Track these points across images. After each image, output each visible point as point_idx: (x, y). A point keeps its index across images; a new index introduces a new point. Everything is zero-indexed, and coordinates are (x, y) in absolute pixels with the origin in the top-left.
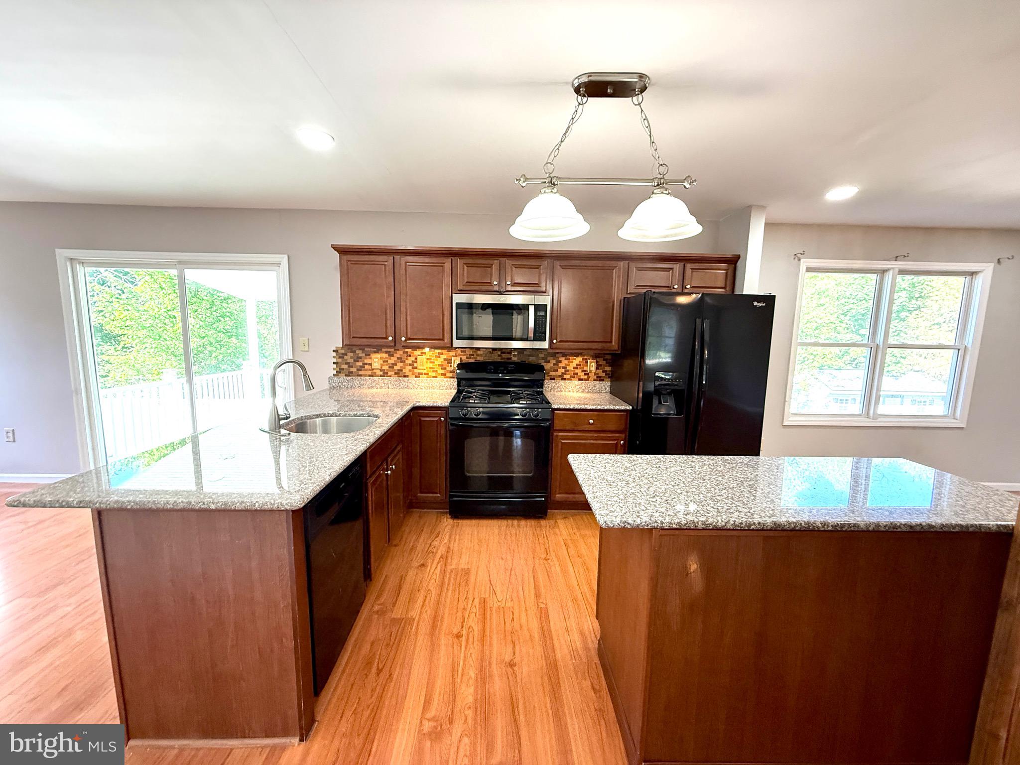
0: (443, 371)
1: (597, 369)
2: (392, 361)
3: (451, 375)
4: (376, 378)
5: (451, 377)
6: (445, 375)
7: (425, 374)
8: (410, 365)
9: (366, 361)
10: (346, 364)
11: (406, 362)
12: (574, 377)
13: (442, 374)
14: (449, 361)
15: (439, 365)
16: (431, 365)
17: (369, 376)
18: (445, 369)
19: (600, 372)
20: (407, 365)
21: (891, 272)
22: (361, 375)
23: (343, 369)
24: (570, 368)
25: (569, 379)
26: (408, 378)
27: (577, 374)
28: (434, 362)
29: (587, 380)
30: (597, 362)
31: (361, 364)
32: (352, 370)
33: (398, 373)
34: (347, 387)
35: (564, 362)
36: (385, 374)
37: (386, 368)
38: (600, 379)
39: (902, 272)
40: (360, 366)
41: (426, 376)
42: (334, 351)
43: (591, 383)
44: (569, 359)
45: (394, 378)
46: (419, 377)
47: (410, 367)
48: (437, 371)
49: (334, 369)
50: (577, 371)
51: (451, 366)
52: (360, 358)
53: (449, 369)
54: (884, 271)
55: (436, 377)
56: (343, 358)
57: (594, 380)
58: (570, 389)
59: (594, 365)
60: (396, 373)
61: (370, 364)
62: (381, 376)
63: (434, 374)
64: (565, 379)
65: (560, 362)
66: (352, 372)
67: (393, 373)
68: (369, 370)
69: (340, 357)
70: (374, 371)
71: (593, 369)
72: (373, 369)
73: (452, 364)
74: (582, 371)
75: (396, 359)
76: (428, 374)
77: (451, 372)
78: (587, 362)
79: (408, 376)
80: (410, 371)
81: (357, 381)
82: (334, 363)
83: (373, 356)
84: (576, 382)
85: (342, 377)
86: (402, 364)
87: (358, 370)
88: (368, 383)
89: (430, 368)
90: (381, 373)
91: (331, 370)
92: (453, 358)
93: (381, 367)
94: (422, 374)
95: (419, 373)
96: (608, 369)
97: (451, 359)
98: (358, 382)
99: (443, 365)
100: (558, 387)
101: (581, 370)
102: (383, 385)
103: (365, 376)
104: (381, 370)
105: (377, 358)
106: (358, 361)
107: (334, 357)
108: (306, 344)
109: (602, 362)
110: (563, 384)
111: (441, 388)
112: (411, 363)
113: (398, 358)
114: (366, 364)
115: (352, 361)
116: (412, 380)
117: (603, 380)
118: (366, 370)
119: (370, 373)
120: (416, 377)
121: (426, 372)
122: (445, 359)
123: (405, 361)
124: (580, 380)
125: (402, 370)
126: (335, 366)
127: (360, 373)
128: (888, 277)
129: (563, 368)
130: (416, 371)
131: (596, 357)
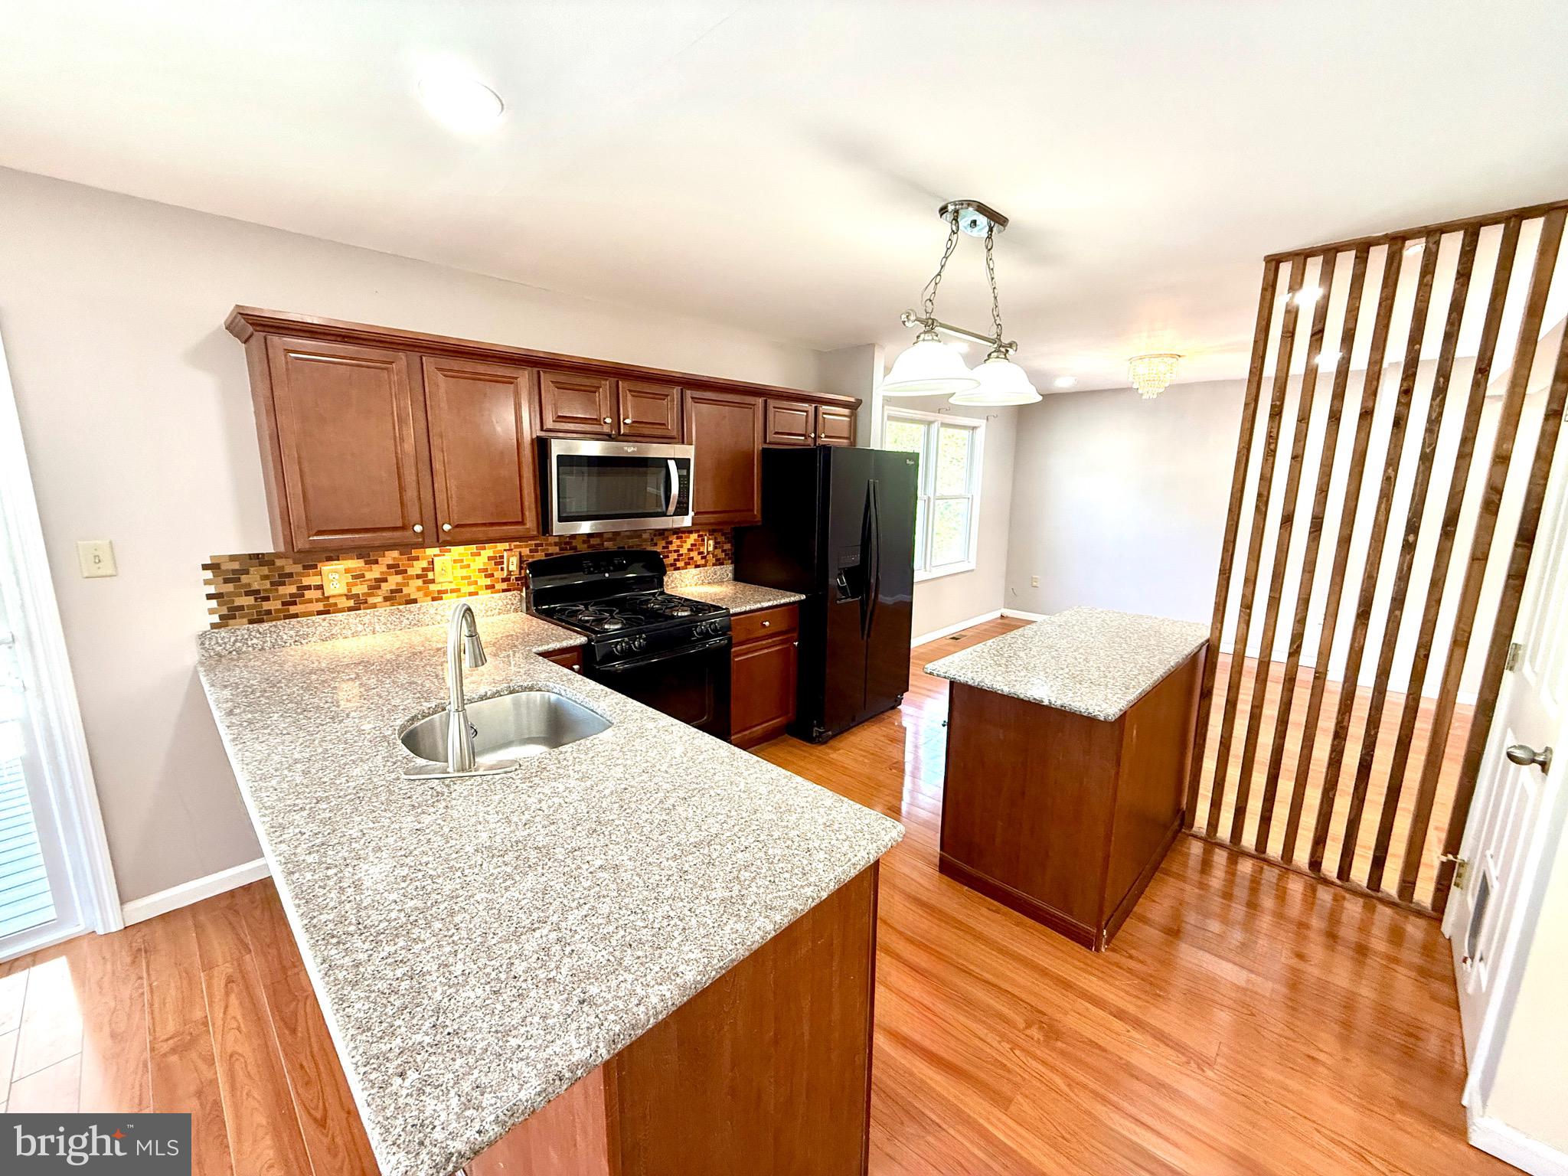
0: (488, 581)
1: (715, 548)
2: (375, 572)
3: (505, 586)
4: (340, 616)
5: (504, 591)
6: (491, 587)
7: (453, 591)
8: (418, 577)
9: (306, 581)
10: (247, 594)
11: (409, 573)
12: (689, 564)
13: (488, 587)
14: (498, 561)
15: (480, 571)
16: (464, 572)
17: (319, 613)
18: (492, 575)
19: (718, 552)
20: (411, 577)
21: (936, 424)
22: (296, 616)
23: (241, 608)
24: (683, 551)
25: (683, 568)
26: (418, 605)
27: (692, 558)
28: (468, 566)
29: (705, 565)
30: (715, 539)
31: (293, 589)
32: (266, 606)
33: (392, 598)
34: (262, 649)
35: (676, 542)
36: (359, 604)
37: (360, 589)
38: (719, 562)
39: (944, 425)
40: (292, 595)
41: (455, 594)
42: (205, 567)
43: (710, 569)
44: (681, 538)
45: (384, 611)
46: (441, 599)
47: (420, 582)
48: (476, 583)
49: (211, 611)
50: (692, 554)
51: (502, 569)
52: (290, 575)
53: (498, 575)
54: (930, 423)
55: (476, 594)
56: (239, 580)
57: (714, 565)
58: (687, 583)
59: (711, 542)
60: (386, 599)
61: (320, 587)
62: (350, 609)
63: (472, 589)
64: (678, 569)
65: (671, 543)
66: (269, 612)
67: (380, 599)
68: (318, 600)
69: (226, 581)
70: (331, 601)
71: (711, 549)
72: (328, 597)
73: (505, 566)
74: (699, 553)
75: (385, 569)
76: (458, 590)
77: (504, 580)
78: (703, 540)
79: (415, 601)
80: (419, 589)
81: (287, 630)
82: (210, 597)
83: (327, 568)
84: (692, 571)
85: (242, 628)
86: (399, 578)
87: (284, 604)
88: (320, 629)
89: (463, 578)
90: (351, 603)
91: (202, 614)
92: (505, 554)
93: (349, 590)
94: (446, 592)
95: (439, 592)
96: (727, 546)
97: (502, 557)
98: (292, 633)
99: (486, 570)
100: (672, 581)
101: (696, 553)
102: (360, 628)
103: (309, 614)
104: (348, 597)
105: (336, 572)
106: (283, 584)
107: (207, 582)
108: (106, 557)
109: (721, 539)
110: (678, 576)
111: (489, 613)
112: (420, 572)
113: (389, 567)
114: (309, 588)
115: (267, 584)
116: (426, 605)
117: (722, 564)
118: (310, 601)
119: (320, 606)
120: (434, 599)
121: (453, 586)
122: (490, 558)
123: (405, 571)
124: (697, 566)
125: (401, 591)
126: (214, 603)
127: (293, 609)
128: (934, 427)
129: (675, 551)
130: (432, 587)
131: (712, 532)
